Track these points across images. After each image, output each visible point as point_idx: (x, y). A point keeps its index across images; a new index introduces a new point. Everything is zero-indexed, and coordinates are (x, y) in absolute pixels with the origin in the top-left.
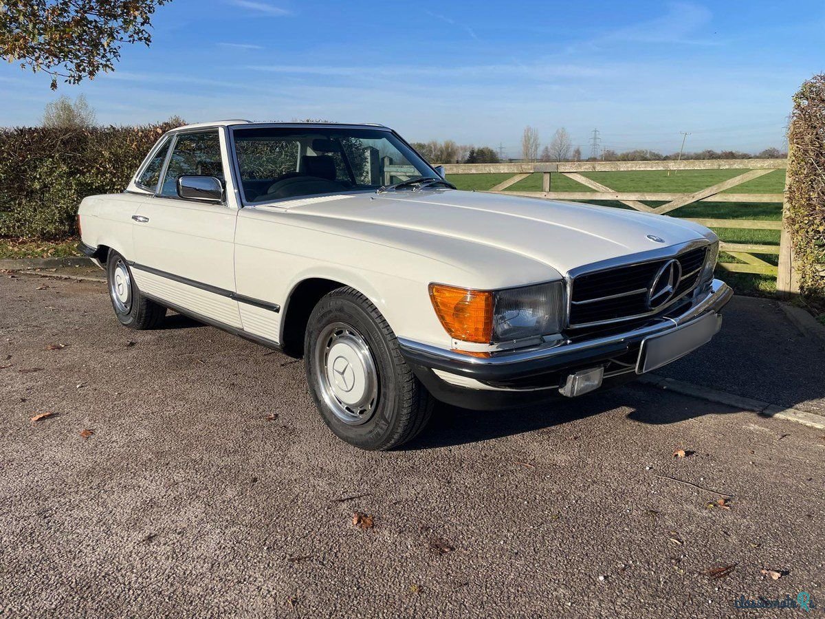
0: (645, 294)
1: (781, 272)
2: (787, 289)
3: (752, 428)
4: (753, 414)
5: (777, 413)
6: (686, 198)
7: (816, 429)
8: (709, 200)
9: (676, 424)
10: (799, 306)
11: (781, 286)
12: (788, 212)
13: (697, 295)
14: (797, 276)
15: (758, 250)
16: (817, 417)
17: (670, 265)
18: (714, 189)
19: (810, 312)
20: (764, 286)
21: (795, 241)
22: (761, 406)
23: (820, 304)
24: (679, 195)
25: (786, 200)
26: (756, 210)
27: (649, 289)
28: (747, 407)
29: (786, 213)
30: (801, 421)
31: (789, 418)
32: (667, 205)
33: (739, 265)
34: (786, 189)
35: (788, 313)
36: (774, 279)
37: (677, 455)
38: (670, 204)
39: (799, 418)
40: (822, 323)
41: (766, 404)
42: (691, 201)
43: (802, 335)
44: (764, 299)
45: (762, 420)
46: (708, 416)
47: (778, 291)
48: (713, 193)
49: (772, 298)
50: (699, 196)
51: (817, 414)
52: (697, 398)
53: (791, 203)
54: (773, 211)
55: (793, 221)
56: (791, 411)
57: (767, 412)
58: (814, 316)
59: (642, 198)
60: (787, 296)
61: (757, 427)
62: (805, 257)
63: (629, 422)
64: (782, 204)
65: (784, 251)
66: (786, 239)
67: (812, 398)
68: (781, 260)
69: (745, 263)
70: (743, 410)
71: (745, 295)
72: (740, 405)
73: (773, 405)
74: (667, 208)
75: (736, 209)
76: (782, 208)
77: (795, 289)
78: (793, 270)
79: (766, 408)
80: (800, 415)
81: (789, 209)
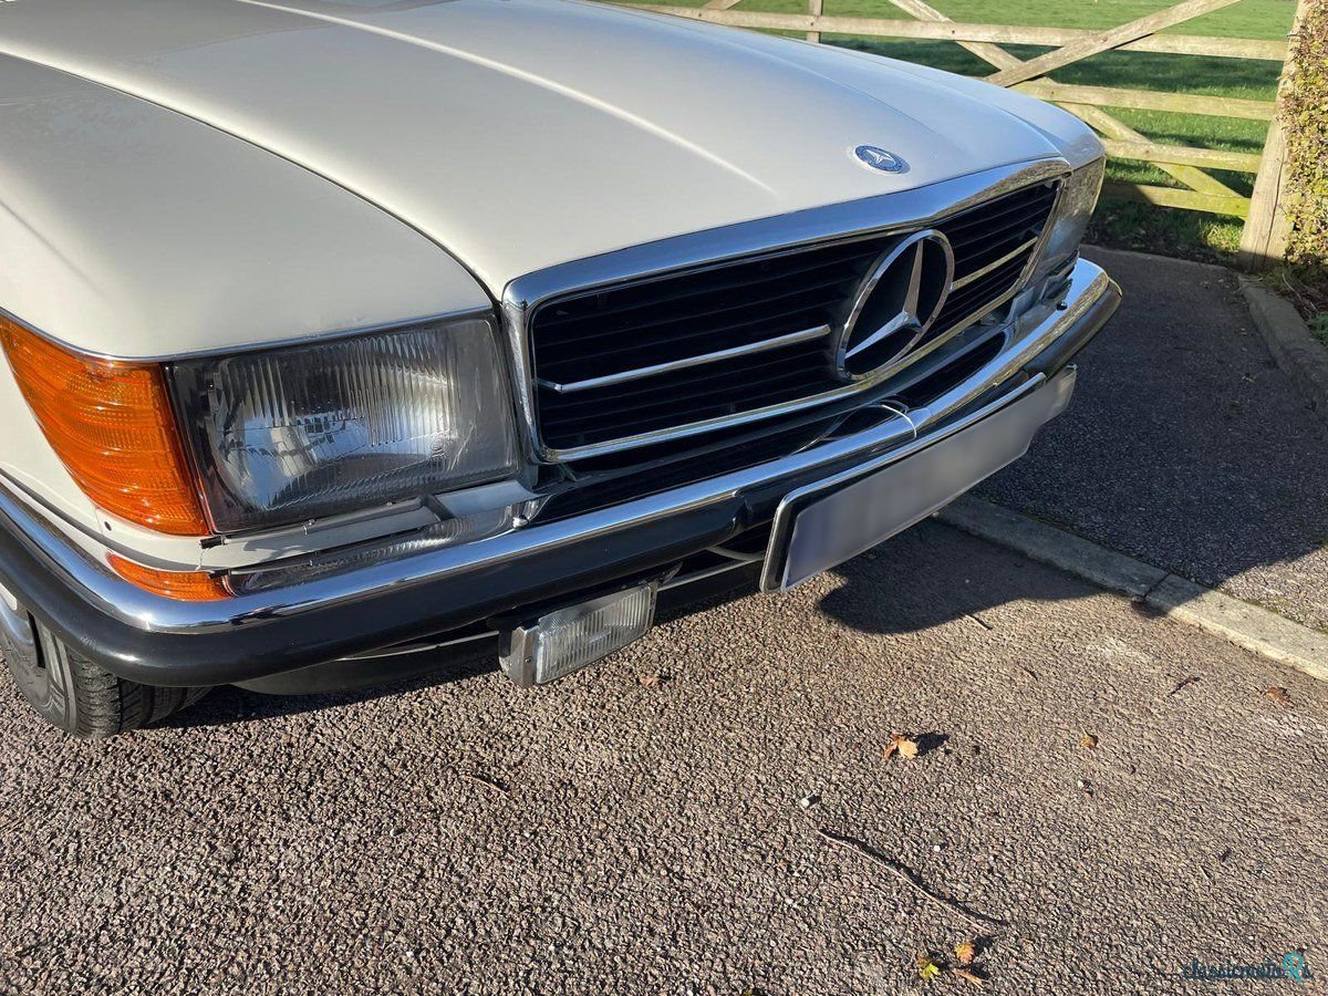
0: (821, 344)
1: (1255, 211)
2: (1261, 250)
3: (1108, 653)
4: (1122, 604)
5: (1179, 604)
6: (1090, 42)
7: (1265, 660)
8: (1136, 47)
9: (926, 633)
10: (1276, 289)
11: (1250, 241)
12: (1290, 84)
13: (1021, 312)
14: (1284, 225)
15: (1217, 162)
16: (1275, 622)
17: (913, 247)
18: (1149, 23)
19: (1299, 309)
20: (1218, 237)
21: (1294, 149)
22: (1146, 580)
23: (1320, 290)
24: (1076, 35)
25: (1290, 55)
26: (1232, 74)
27: (836, 325)
28: (1111, 583)
29: (1286, 85)
30: (1232, 634)
31: (1206, 623)
32: (1051, 55)
33: (1176, 192)
34: (1296, 28)
35: (1252, 306)
36: (1238, 223)
37: (896, 751)
38: (1058, 52)
39: (1231, 624)
40: (1320, 338)
41: (1159, 573)
42: (1101, 47)
43: (1272, 363)
44: (1212, 267)
45: (1138, 623)
46: (1013, 606)
47: (1241, 251)
48: (1145, 32)
49: (1228, 265)
50: (1116, 37)
51: (1275, 610)
52: (1003, 548)
53: (1300, 63)
54: (1260, 77)
55: (1297, 104)
56: (1213, 597)
57: (1155, 600)
58: (1305, 318)
59: (1003, 39)
60: (1258, 265)
61: (1122, 649)
62: (1308, 188)
63: (818, 622)
64: (1280, 64)
65: (1269, 168)
66: (1276, 140)
67: (1269, 558)
68: (1259, 186)
69: (1187, 188)
70: (1099, 589)
71: (1176, 256)
72: (1097, 577)
73: (1174, 578)
74: (1050, 62)
75: (1198, 71)
76: (1279, 74)
77: (1277, 250)
78: (1278, 210)
79: (1155, 587)
80: (1232, 614)
81: (1294, 75)
